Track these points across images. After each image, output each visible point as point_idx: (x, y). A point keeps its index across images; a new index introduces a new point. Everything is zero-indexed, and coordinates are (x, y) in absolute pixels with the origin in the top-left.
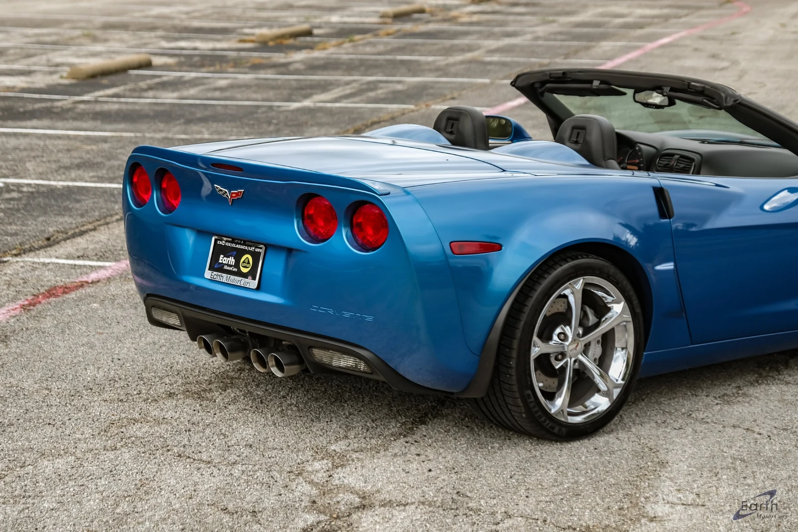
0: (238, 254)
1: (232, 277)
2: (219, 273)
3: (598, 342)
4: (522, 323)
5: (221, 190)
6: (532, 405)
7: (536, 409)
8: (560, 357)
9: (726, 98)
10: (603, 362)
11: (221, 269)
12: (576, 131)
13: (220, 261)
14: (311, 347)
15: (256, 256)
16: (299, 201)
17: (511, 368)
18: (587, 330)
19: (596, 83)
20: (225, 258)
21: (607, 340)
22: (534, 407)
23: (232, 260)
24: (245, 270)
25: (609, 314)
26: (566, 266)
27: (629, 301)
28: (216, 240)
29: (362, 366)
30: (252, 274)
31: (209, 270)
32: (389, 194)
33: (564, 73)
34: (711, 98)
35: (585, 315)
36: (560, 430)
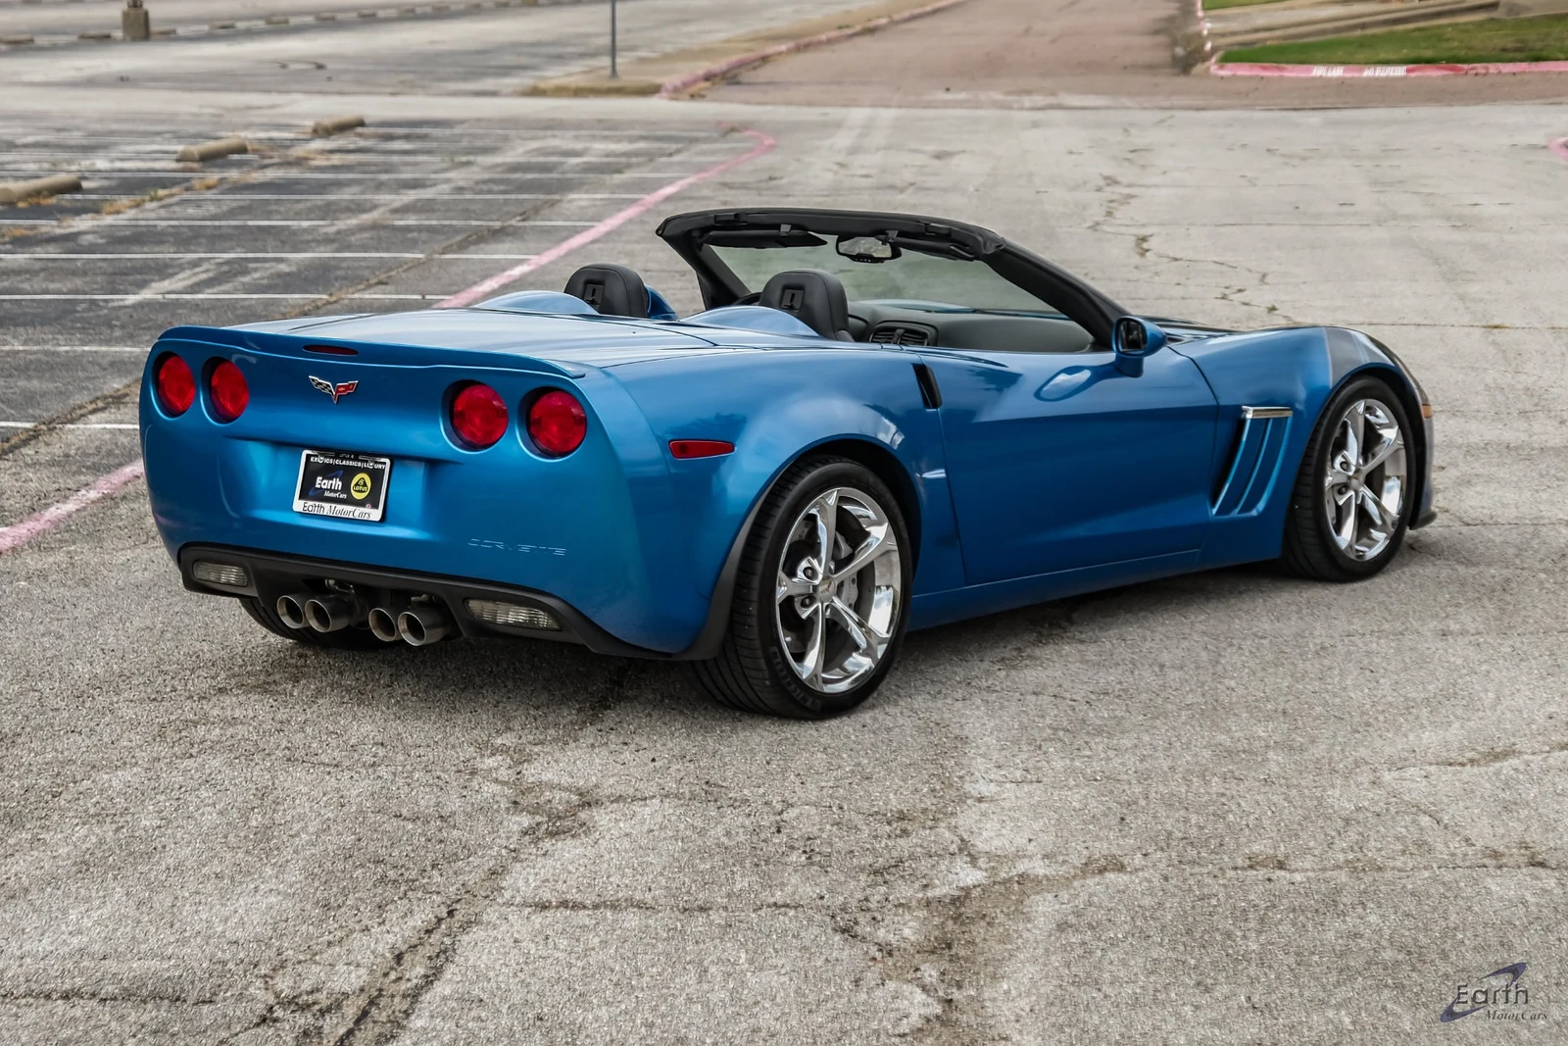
0: (347, 474)
1: (340, 507)
2: (317, 503)
3: (853, 581)
4: (764, 553)
5: (320, 384)
6: (779, 667)
7: (784, 673)
8: (807, 601)
9: (985, 243)
10: (862, 606)
11: (320, 496)
12: (789, 293)
13: (318, 486)
14: (466, 600)
15: (375, 476)
16: (446, 394)
17: (750, 615)
18: (841, 563)
19: (785, 229)
20: (325, 481)
21: (865, 581)
22: (782, 670)
23: (337, 483)
24: (359, 496)
25: (869, 540)
26: (815, 473)
27: (893, 523)
28: (308, 456)
29: (543, 620)
30: (372, 500)
31: (300, 498)
32: (583, 376)
33: (736, 215)
34: (962, 245)
35: (836, 543)
36: (813, 702)
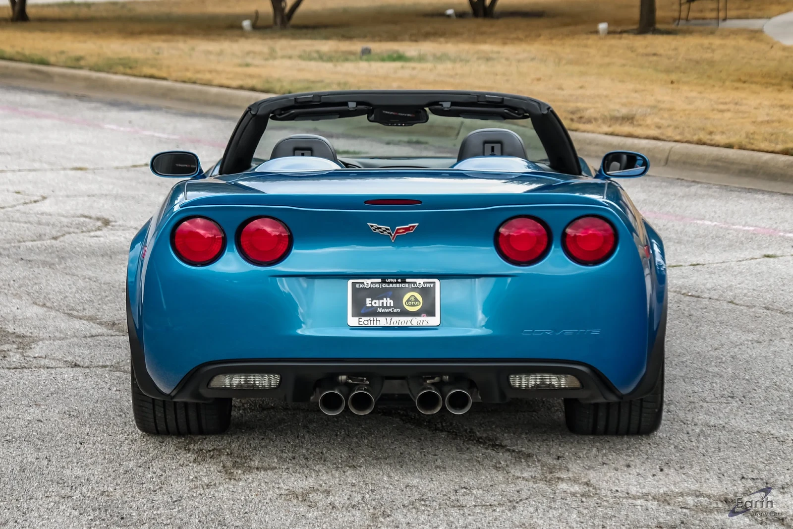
0: (397, 294)
1: (395, 319)
2: (372, 318)
5: (380, 228)
9: (540, 106)
11: (373, 313)
12: (489, 145)
13: (368, 305)
14: (508, 374)
15: (426, 293)
19: (352, 105)
20: (375, 301)
23: (388, 302)
24: (413, 309)
28: (353, 284)
29: (561, 382)
30: (427, 311)
31: (354, 315)
33: (313, 98)
34: (513, 108)
